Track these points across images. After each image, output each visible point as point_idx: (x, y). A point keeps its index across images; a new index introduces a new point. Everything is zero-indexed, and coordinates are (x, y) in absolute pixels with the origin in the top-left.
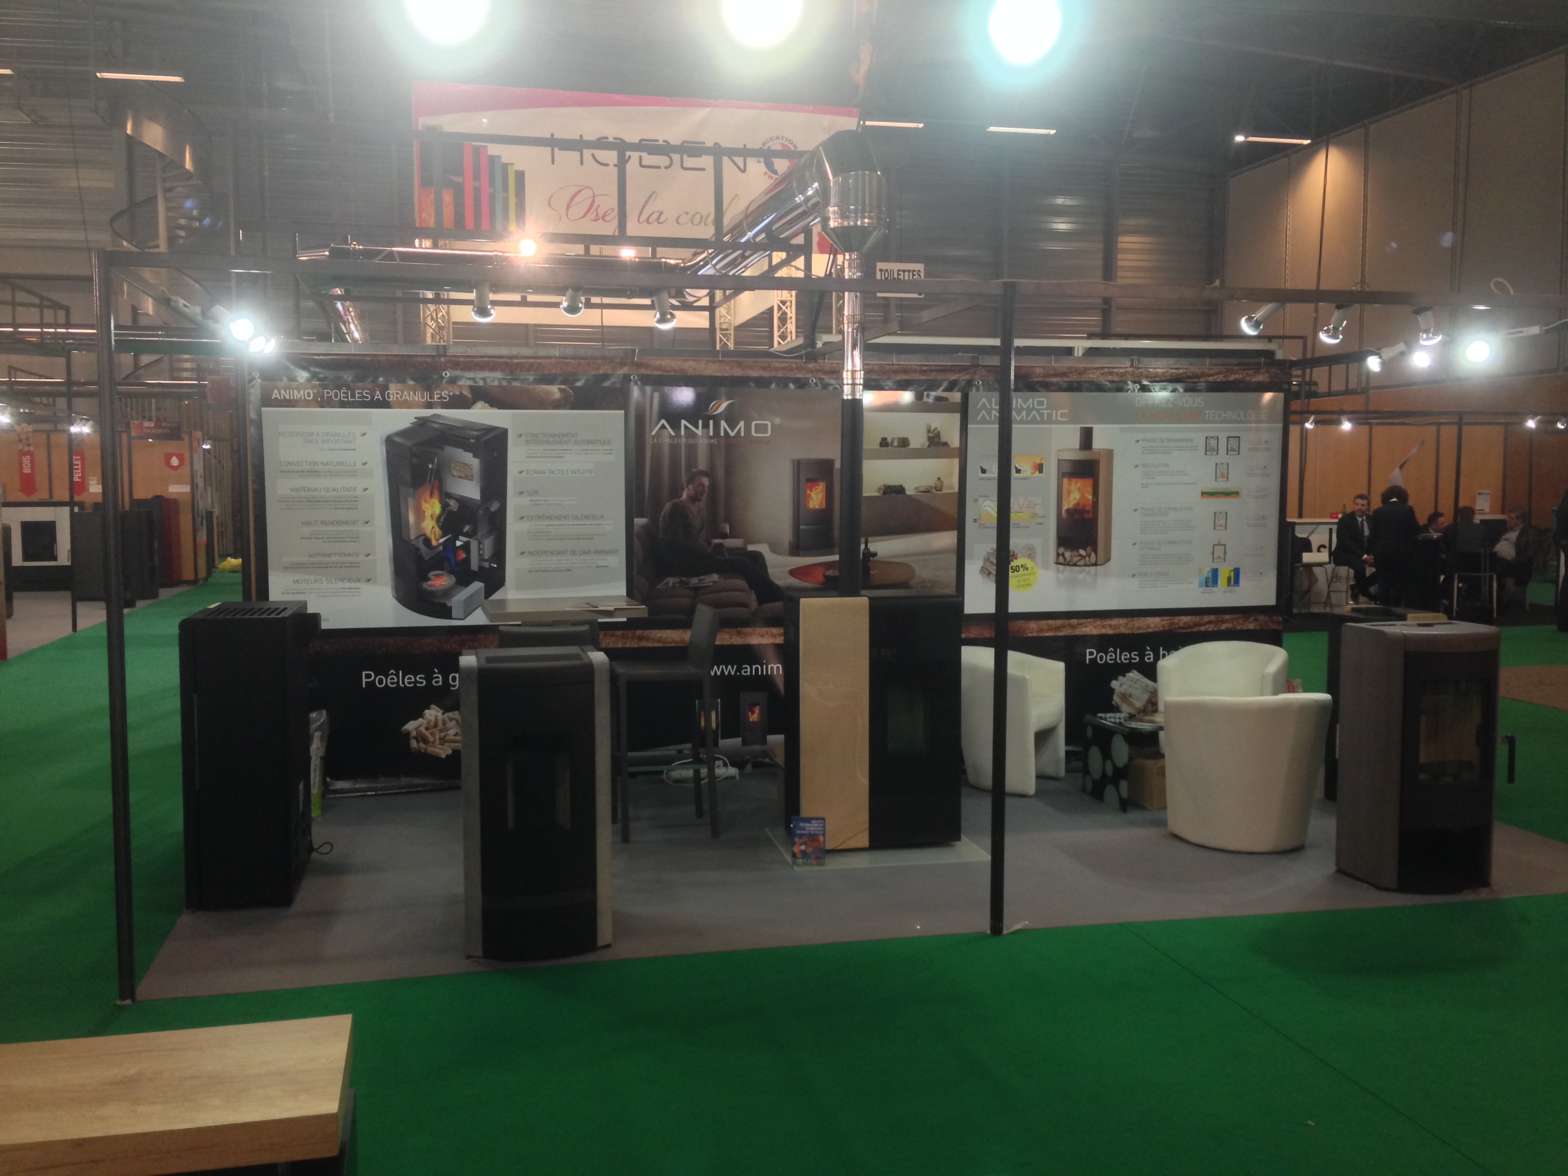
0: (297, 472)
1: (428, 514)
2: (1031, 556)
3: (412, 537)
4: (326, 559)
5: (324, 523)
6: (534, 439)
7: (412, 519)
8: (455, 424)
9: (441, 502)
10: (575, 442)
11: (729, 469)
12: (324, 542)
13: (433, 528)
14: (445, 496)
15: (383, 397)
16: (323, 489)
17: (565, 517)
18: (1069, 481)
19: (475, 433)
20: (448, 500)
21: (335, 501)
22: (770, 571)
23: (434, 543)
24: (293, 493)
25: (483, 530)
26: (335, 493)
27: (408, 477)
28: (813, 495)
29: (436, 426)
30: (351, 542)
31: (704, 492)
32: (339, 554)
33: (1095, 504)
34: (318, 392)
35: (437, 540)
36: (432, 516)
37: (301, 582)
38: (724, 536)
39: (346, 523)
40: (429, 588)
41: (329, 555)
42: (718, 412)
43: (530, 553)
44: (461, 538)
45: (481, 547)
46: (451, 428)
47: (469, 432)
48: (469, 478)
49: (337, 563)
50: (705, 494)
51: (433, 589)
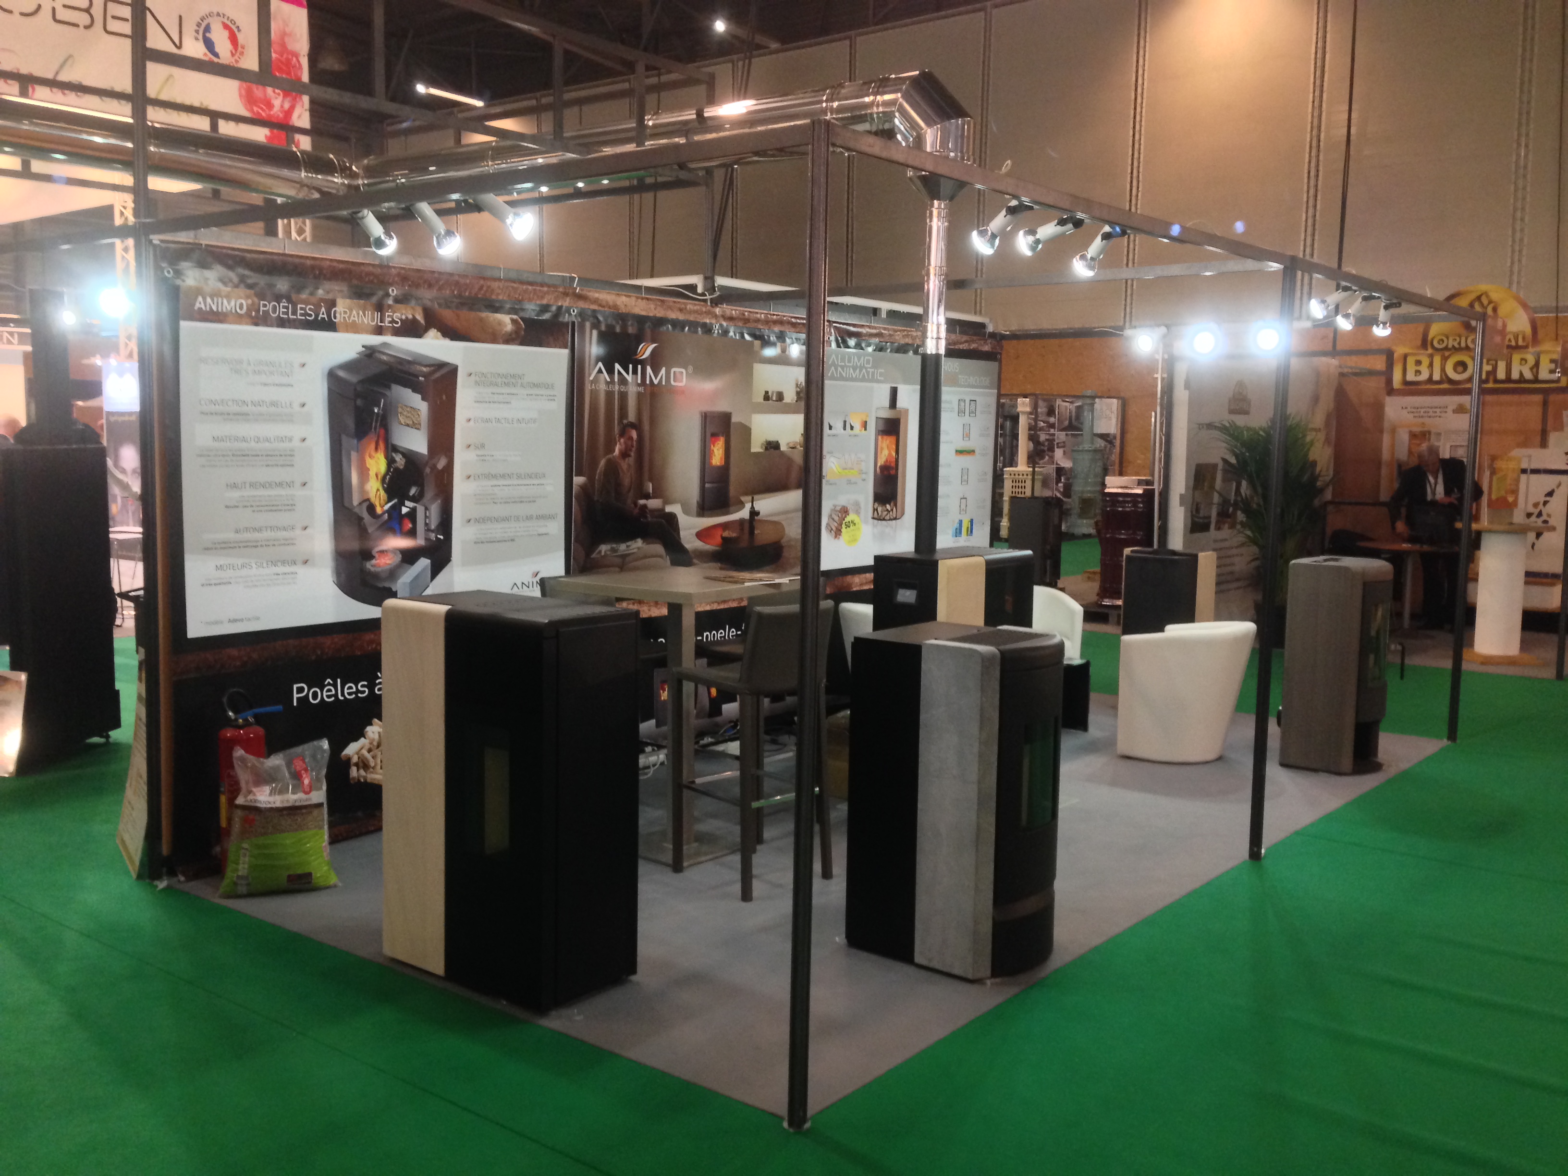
0: (222, 414)
1: (372, 473)
2: (858, 513)
3: (355, 502)
4: (257, 535)
5: (253, 485)
6: (482, 380)
7: (355, 478)
8: (404, 357)
9: (386, 457)
10: (522, 386)
11: (653, 421)
12: (254, 511)
13: (378, 490)
14: (391, 449)
15: (329, 316)
16: (252, 439)
17: (510, 476)
18: (882, 438)
19: (424, 369)
20: (394, 455)
21: (267, 456)
22: (682, 533)
23: (379, 510)
24: (216, 444)
25: (429, 493)
26: (267, 444)
27: (351, 423)
28: (715, 451)
29: (385, 358)
30: (285, 510)
31: (632, 446)
32: (272, 528)
33: (897, 460)
34: (253, 304)
35: (382, 507)
36: (377, 475)
37: (225, 568)
38: (647, 497)
39: (280, 485)
40: (372, 569)
41: (259, 530)
42: (644, 357)
43: (477, 521)
44: (407, 503)
45: (428, 515)
46: (401, 361)
47: (418, 368)
48: (416, 426)
49: (268, 540)
50: (634, 449)
51: (378, 569)
